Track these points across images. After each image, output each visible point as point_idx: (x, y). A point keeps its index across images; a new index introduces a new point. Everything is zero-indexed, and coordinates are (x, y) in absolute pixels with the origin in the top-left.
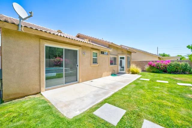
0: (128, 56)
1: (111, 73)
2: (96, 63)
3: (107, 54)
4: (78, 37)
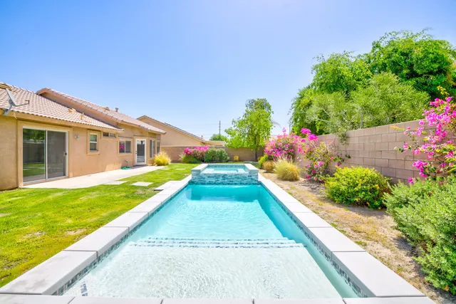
0: (151, 139)
1: (120, 165)
2: (95, 149)
3: (114, 136)
4: (41, 95)
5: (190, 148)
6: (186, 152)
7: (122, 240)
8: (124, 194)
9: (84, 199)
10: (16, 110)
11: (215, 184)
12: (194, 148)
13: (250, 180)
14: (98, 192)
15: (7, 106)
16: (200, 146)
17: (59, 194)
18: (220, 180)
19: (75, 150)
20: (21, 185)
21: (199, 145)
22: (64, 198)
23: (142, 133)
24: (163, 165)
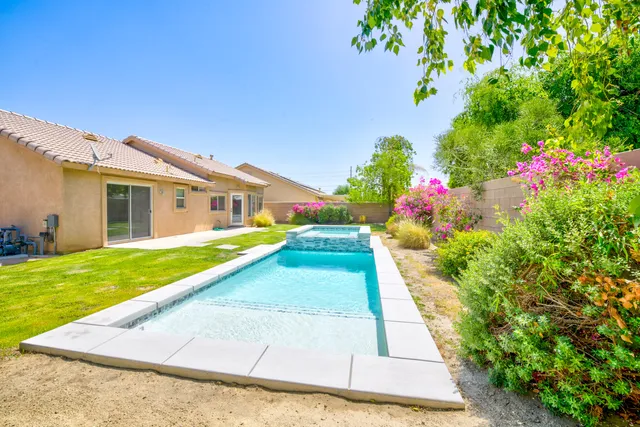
0: (249, 193)
1: (212, 224)
2: (183, 206)
3: (203, 190)
4: (128, 144)
5: (300, 204)
6: (296, 210)
7: (185, 297)
8: (204, 257)
9: (162, 260)
10: (99, 164)
11: (314, 250)
12: (305, 204)
13: (359, 247)
14: (178, 254)
15: (91, 160)
16: (314, 201)
17: (139, 254)
18: (321, 245)
19: (161, 207)
20: (106, 245)
21: (312, 200)
22: (144, 258)
23: (238, 186)
24: (265, 226)
